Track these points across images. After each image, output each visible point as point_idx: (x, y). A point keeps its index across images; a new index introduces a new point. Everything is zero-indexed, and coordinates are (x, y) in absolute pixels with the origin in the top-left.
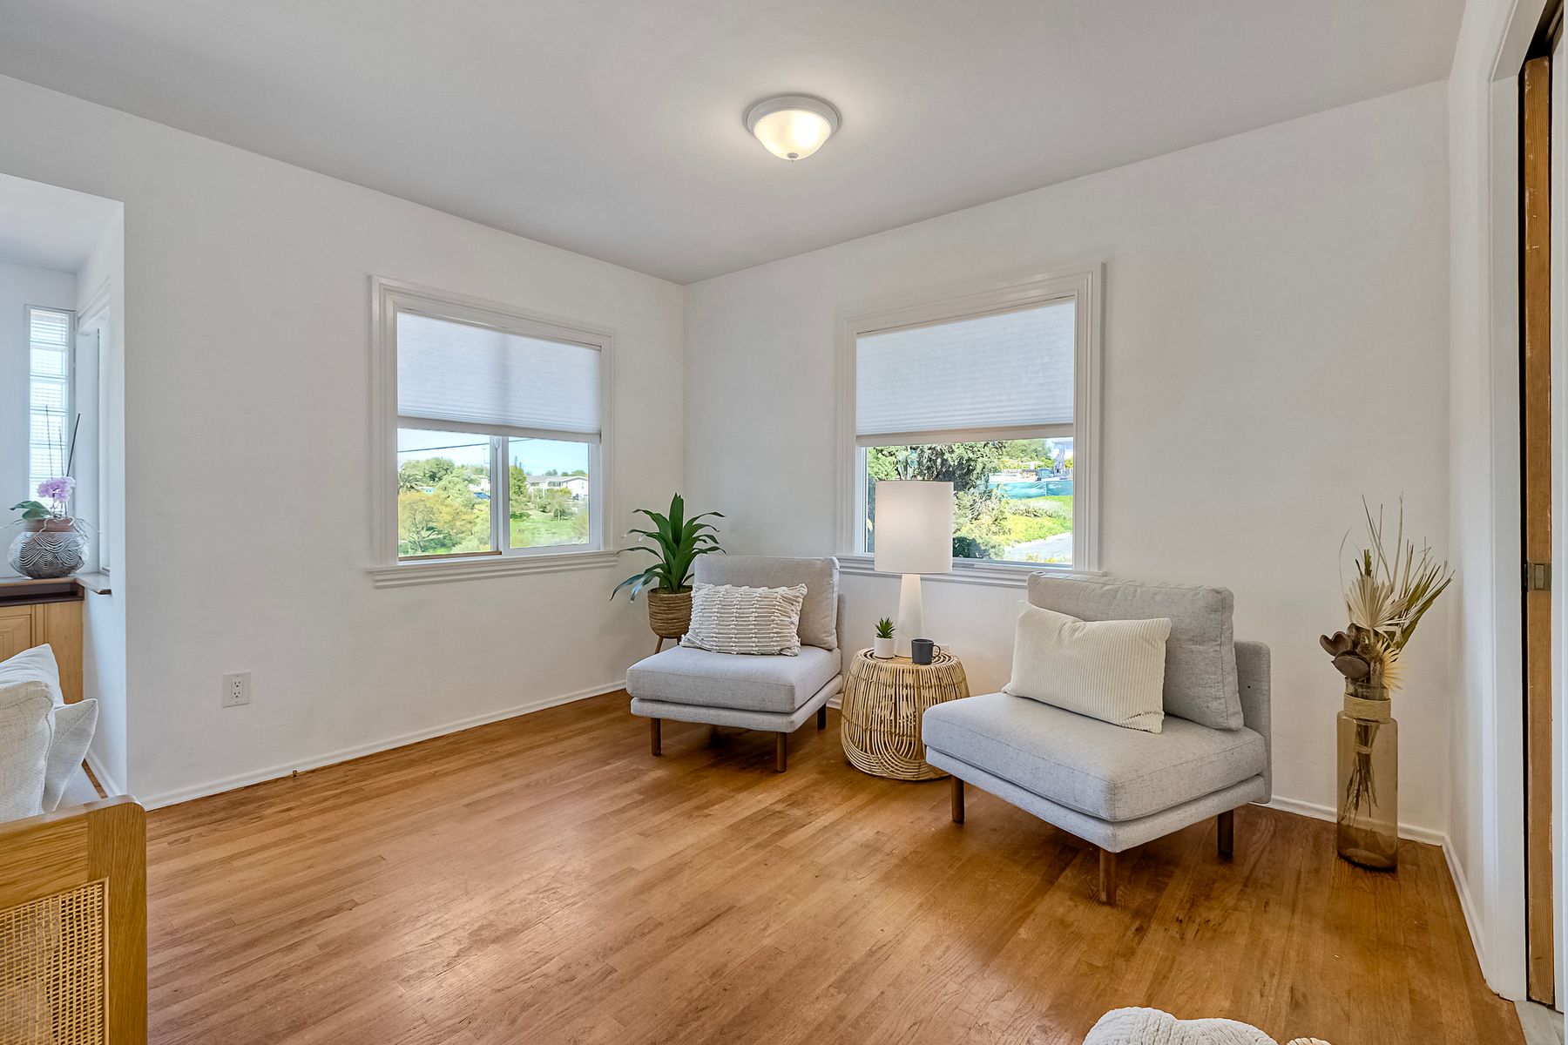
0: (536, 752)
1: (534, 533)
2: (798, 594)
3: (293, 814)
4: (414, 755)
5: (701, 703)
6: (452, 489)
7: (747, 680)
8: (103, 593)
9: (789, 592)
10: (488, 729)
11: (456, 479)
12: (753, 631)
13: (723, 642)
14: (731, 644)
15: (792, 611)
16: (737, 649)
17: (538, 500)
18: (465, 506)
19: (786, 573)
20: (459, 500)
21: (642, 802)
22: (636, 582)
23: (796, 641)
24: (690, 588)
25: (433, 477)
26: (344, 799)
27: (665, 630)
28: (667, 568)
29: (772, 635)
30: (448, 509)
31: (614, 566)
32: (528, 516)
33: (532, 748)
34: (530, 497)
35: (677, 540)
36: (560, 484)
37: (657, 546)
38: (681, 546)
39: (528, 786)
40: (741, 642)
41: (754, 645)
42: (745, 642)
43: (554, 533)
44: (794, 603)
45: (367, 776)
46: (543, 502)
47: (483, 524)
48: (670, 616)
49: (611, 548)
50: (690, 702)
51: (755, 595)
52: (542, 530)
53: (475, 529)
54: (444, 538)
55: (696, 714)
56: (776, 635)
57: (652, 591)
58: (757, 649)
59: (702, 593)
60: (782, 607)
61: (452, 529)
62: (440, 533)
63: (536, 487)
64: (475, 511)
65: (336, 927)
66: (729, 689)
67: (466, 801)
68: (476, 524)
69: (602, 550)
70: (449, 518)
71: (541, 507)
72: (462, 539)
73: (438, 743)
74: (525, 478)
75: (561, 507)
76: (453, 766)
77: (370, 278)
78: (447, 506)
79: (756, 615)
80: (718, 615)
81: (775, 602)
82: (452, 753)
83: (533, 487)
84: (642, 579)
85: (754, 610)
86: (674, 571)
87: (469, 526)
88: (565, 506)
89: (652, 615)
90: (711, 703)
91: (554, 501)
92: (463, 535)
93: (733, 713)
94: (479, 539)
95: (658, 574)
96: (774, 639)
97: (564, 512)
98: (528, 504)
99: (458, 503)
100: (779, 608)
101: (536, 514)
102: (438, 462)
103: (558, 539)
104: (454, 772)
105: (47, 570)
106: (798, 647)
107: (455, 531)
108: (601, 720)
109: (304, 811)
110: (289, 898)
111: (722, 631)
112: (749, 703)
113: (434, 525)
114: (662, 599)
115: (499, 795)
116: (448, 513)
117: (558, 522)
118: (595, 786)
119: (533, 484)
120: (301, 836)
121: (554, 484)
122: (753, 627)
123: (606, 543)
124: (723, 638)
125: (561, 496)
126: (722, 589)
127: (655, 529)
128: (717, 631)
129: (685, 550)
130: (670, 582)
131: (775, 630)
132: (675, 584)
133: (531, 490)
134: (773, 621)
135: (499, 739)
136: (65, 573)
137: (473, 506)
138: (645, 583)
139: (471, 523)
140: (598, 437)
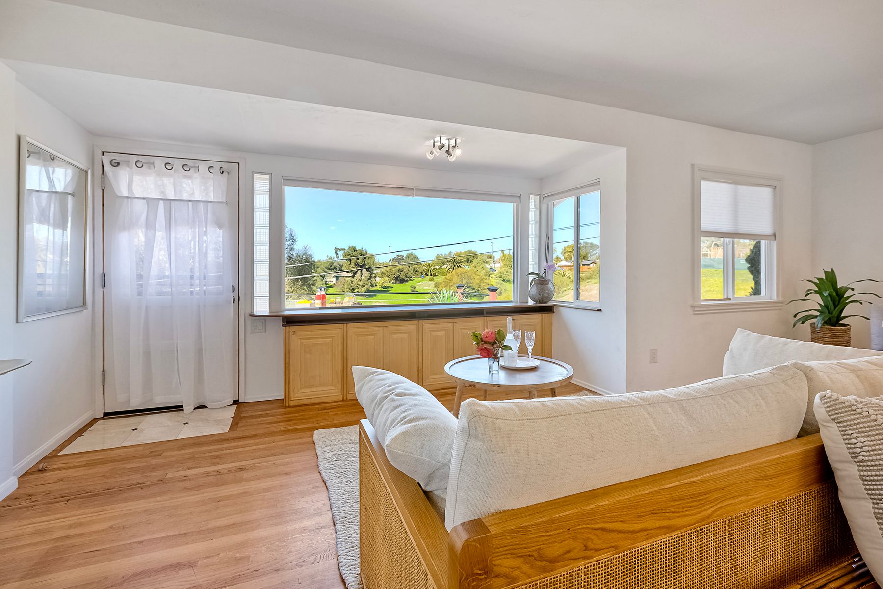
6: (478, 266)
18: (486, 275)
25: (468, 261)
30: (478, 277)
31: (781, 309)
49: (780, 299)
62: (474, 289)
69: (776, 299)
70: (478, 281)
77: (693, 165)
99: (482, 273)
102: (470, 252)
113: (471, 285)
123: (777, 296)
136: (548, 302)
140: (773, 237)
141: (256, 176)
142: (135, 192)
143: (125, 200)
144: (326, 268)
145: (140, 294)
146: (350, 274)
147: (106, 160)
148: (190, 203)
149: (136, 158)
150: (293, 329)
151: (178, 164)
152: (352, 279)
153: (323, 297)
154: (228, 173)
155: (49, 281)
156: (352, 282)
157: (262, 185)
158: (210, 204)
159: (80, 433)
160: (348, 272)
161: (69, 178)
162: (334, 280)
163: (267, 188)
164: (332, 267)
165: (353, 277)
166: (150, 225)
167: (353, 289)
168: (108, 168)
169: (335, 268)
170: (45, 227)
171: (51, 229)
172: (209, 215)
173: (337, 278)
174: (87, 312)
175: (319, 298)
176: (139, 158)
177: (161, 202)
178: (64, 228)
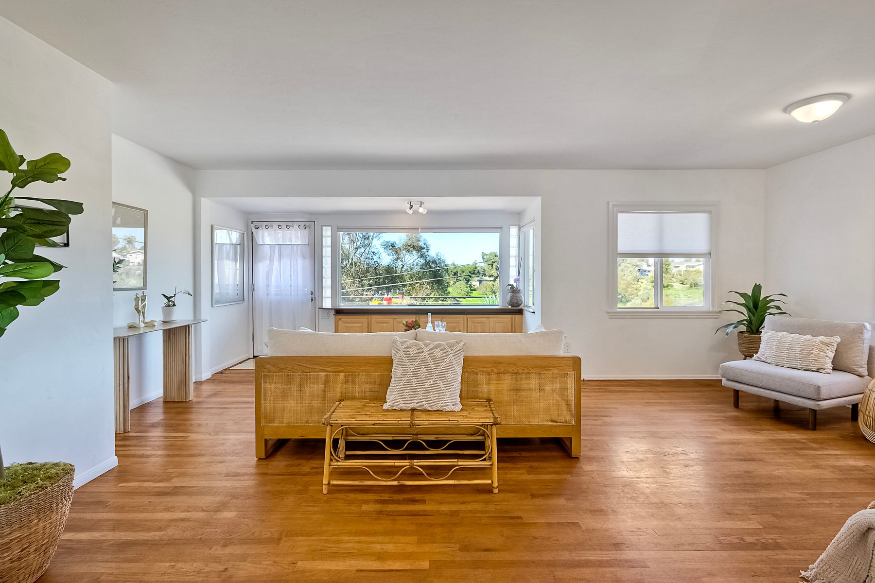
0: (675, 393)
1: (676, 297)
2: (832, 341)
3: (586, 390)
4: (623, 383)
5: (761, 386)
6: (626, 270)
7: (790, 379)
8: (533, 313)
9: (826, 339)
10: (653, 381)
11: (629, 265)
12: (798, 357)
13: (779, 360)
14: (784, 362)
15: (828, 350)
16: (788, 365)
17: (679, 277)
19: (828, 330)
20: (630, 277)
21: (725, 421)
22: (729, 327)
23: (829, 366)
24: (761, 332)
26: (601, 390)
27: (747, 353)
28: (750, 322)
29: (811, 360)
31: (718, 318)
32: (672, 286)
33: (672, 392)
34: (674, 275)
35: (756, 306)
36: (694, 267)
37: (744, 310)
38: (758, 310)
39: (671, 403)
40: (791, 362)
41: (799, 364)
42: (793, 362)
43: (690, 297)
44: (829, 346)
45: (607, 386)
46: (682, 278)
47: (644, 291)
48: (750, 346)
49: (716, 309)
50: (755, 385)
51: (801, 339)
52: (682, 295)
53: (639, 293)
54: (622, 297)
55: (758, 391)
56: (814, 361)
57: (741, 332)
58: (801, 366)
59: (766, 334)
60: (820, 347)
61: (626, 293)
63: (678, 269)
64: (639, 283)
65: (607, 419)
66: (778, 382)
67: (645, 401)
68: (640, 290)
69: (711, 310)
70: (624, 287)
71: (681, 281)
72: (632, 298)
73: (632, 382)
74: (670, 264)
75: (694, 281)
76: (639, 390)
77: (608, 203)
78: (624, 280)
79: (801, 349)
80: (777, 347)
81: (814, 344)
82: (638, 386)
83: (676, 269)
84: (733, 326)
85: (800, 346)
86: (754, 323)
87: (635, 291)
88: (698, 280)
89: (740, 344)
90: (767, 387)
91: (690, 278)
92: (632, 296)
93: (780, 394)
94: (641, 299)
95: (744, 324)
96: (813, 363)
97: (697, 284)
98: (672, 279)
100: (818, 347)
101: (677, 285)
103: (692, 301)
104: (640, 392)
105: (515, 305)
106: (830, 369)
107: (628, 294)
108: (707, 389)
109: (589, 390)
110: (591, 410)
111: (778, 355)
112: (790, 391)
114: (745, 337)
115: (658, 403)
116: (624, 284)
117: (693, 290)
118: (702, 410)
119: (676, 267)
120: (590, 396)
121: (690, 267)
122: (799, 355)
123: (713, 305)
124: (779, 358)
125: (695, 274)
126: (780, 334)
127: (743, 301)
128: (775, 354)
129: (761, 312)
130: (752, 329)
131: (813, 358)
132: (754, 329)
133: (674, 271)
134: (812, 353)
135: (658, 386)
136: (519, 306)
137: (638, 280)
138: (735, 327)
139: (637, 289)
140: (709, 255)
141: (323, 227)
142: (265, 241)
143: (261, 246)
144: (470, 272)
145: (268, 295)
146: (492, 279)
147: (253, 226)
148: (290, 246)
149: (265, 224)
150: (340, 317)
151: (284, 225)
152: (493, 283)
153: (390, 299)
154: (309, 228)
155: (230, 288)
156: (493, 285)
157: (327, 232)
158: (299, 246)
159: (241, 363)
160: (490, 277)
161: (238, 236)
162: (478, 283)
163: (330, 234)
164: (476, 272)
165: (495, 281)
166: (271, 260)
167: (494, 292)
168: (254, 230)
169: (478, 272)
170: (228, 262)
171: (231, 262)
172: (299, 252)
173: (480, 281)
174: (245, 304)
175: (386, 299)
176: (267, 223)
177: (277, 246)
178: (236, 261)
